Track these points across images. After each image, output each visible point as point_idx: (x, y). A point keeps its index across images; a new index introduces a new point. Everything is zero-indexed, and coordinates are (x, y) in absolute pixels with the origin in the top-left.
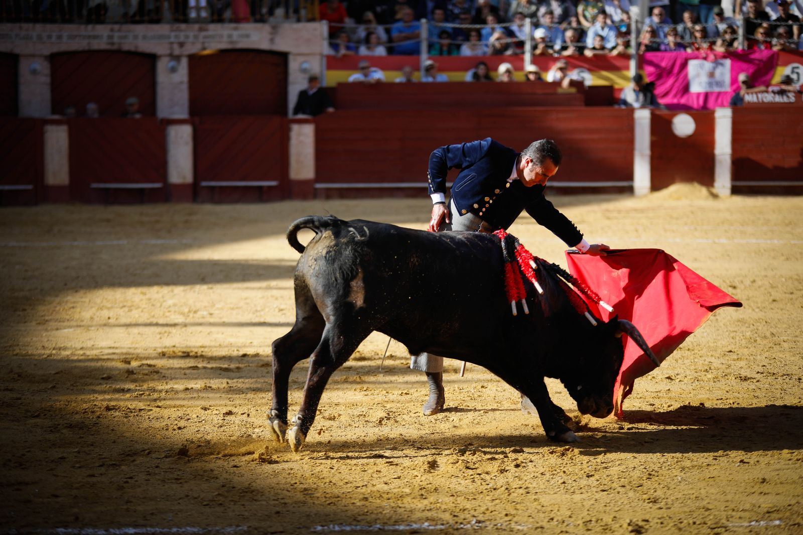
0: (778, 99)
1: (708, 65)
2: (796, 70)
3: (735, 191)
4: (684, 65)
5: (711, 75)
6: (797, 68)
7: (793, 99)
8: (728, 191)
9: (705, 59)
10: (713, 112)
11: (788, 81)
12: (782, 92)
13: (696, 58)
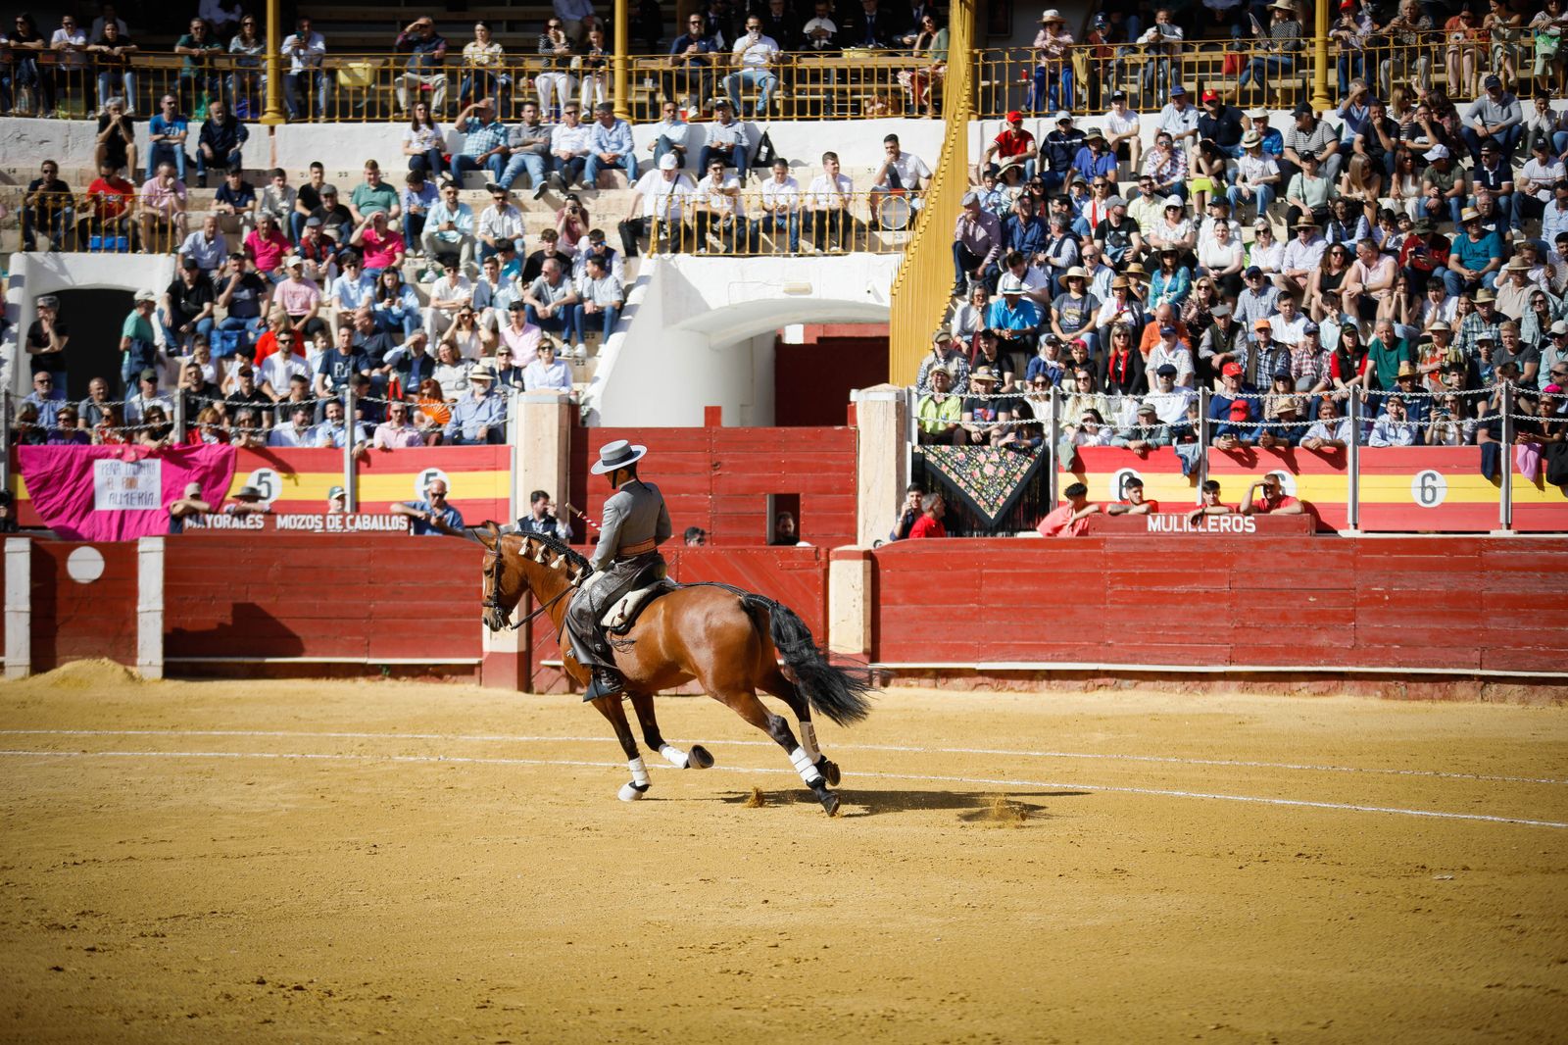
0: (237, 524)
1: (125, 468)
2: (264, 479)
3: (170, 671)
4: (87, 465)
5: (131, 483)
6: (268, 475)
7: (261, 525)
8: (158, 672)
9: (119, 456)
10: (135, 544)
11: (252, 496)
12: (242, 514)
13: (107, 456)
